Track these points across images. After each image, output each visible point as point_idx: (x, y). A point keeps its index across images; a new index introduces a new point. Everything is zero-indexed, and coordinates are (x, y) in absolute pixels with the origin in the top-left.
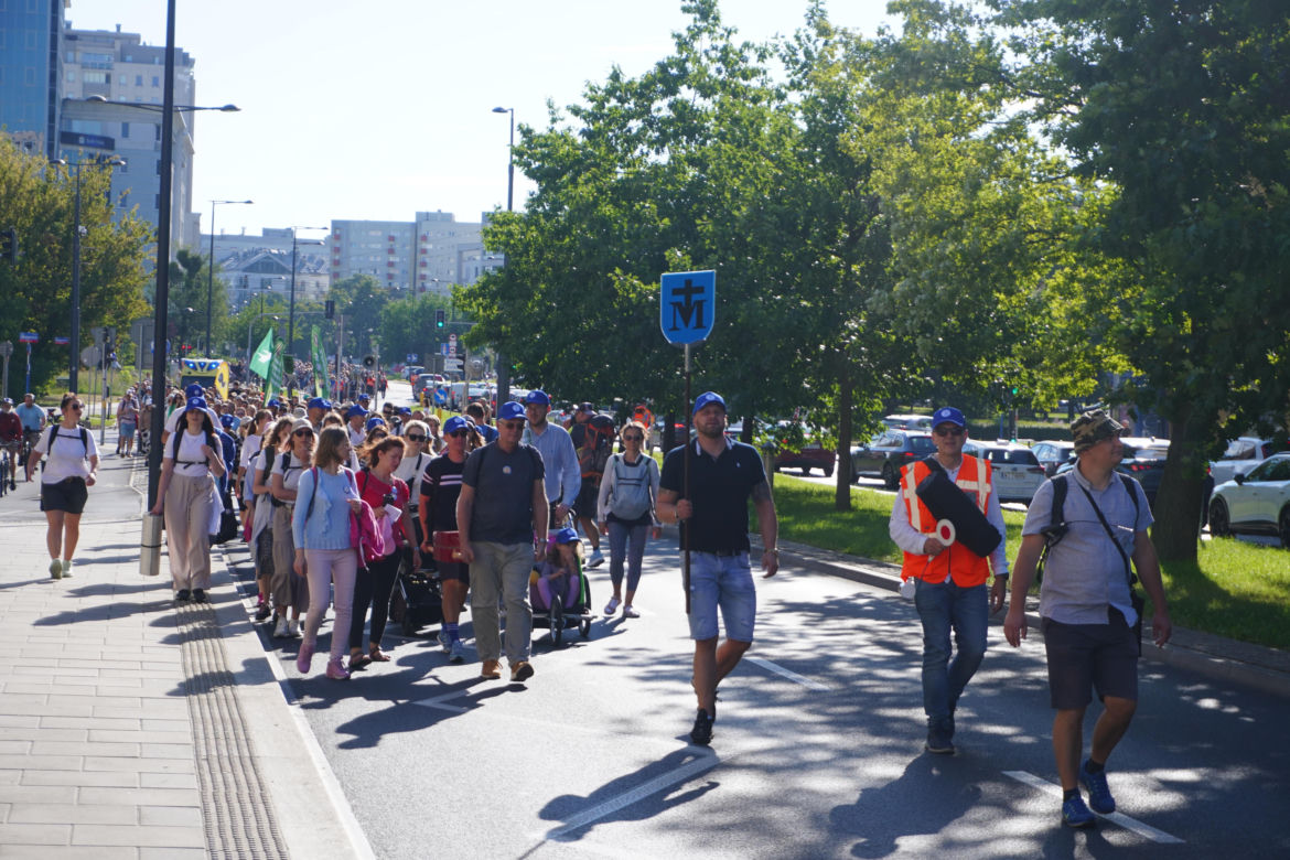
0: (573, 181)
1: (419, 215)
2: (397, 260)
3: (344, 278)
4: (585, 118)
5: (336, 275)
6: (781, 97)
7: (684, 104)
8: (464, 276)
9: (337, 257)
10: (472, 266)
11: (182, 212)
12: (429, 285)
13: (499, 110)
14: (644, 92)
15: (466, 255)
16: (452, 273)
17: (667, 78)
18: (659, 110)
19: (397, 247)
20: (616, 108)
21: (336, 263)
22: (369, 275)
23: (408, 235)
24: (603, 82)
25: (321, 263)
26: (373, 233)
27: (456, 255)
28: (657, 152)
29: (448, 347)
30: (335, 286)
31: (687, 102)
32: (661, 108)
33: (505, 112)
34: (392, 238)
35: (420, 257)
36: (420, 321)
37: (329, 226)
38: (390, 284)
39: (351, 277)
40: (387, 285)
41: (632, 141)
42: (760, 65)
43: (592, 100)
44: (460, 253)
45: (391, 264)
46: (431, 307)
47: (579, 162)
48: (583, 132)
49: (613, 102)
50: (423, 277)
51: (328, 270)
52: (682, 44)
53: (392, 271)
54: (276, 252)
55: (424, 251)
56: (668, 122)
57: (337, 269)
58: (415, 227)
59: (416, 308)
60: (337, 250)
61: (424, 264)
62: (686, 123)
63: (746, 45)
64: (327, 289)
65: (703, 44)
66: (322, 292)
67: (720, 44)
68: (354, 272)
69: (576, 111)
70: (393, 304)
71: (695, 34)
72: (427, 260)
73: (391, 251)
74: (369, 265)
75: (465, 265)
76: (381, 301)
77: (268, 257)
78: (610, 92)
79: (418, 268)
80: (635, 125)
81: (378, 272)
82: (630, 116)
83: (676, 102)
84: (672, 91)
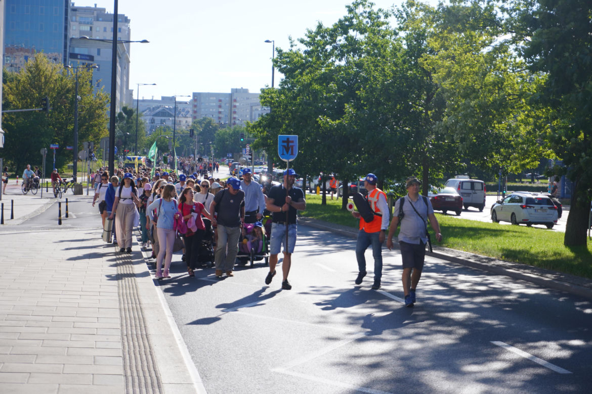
0: (301, 74)
1: (232, 90)
2: (223, 110)
3: (199, 118)
4: (306, 44)
5: (195, 118)
6: (396, 34)
7: (352, 38)
8: (253, 118)
9: (195, 110)
10: (257, 113)
11: (125, 89)
12: (237, 122)
13: (267, 41)
14: (333, 33)
15: (254, 108)
16: (248, 116)
17: (343, 27)
18: (340, 40)
19: (223, 105)
20: (320, 40)
21: (195, 112)
22: (210, 117)
23: (227, 99)
24: (314, 29)
25: (188, 112)
26: (211, 98)
27: (249, 108)
28: (340, 60)
29: (246, 150)
30: (195, 123)
31: (353, 37)
32: (341, 40)
33: (271, 42)
34: (220, 101)
35: (233, 109)
36: (233, 138)
37: (192, 95)
38: (220, 121)
39: (202, 118)
40: (218, 122)
41: (327, 56)
42: (386, 20)
43: (309, 37)
44: (252, 107)
45: (220, 112)
46: (238, 132)
47: (303, 65)
48: (305, 52)
49: (319, 38)
50: (235, 118)
51: (191, 115)
52: (351, 11)
53: (220, 116)
54: (167, 107)
55: (235, 106)
56: (342, 46)
57: (195, 115)
58: (231, 95)
59: (231, 132)
60: (195, 106)
61: (235, 112)
62: (353, 46)
63: (380, 10)
64: (191, 124)
65: (360, 10)
66: (188, 125)
67: (368, 10)
68: (203, 116)
69: (302, 41)
70: (221, 131)
71: (356, 6)
72: (236, 110)
73: (220, 107)
74: (210, 112)
75: (253, 113)
76: (215, 129)
77: (164, 110)
78: (318, 33)
79: (232, 114)
81: (214, 116)
82: (326, 44)
83: (348, 37)
84: (346, 32)
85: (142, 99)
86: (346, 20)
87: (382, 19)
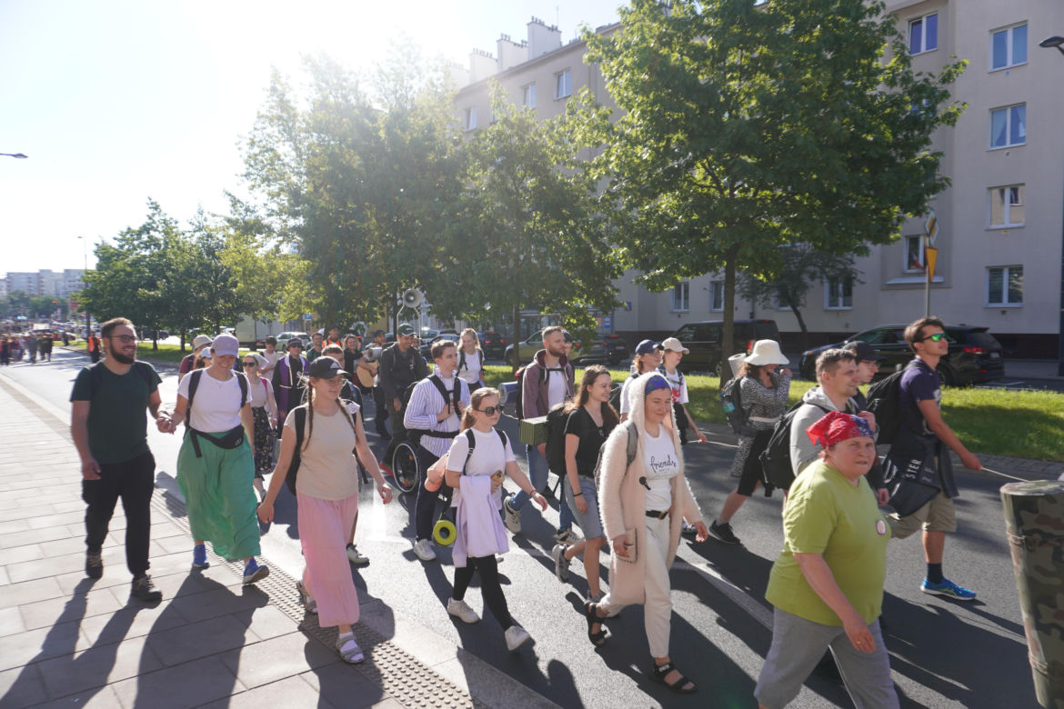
2: (32, 285)
3: (13, 290)
4: (119, 241)
5: (9, 290)
6: (183, 234)
7: (152, 236)
9: (9, 284)
10: (61, 286)
14: (140, 233)
15: (58, 283)
16: (53, 289)
17: (146, 229)
19: (32, 281)
21: (9, 286)
22: (22, 290)
24: (125, 230)
27: (54, 282)
28: (145, 251)
29: (57, 312)
30: (9, 294)
32: (145, 237)
35: (41, 284)
36: (44, 304)
40: (29, 293)
41: (135, 248)
42: (176, 225)
43: (121, 235)
44: (56, 282)
45: (30, 286)
47: (117, 254)
48: (118, 245)
49: (128, 236)
50: (42, 290)
51: (6, 288)
52: (150, 218)
53: (30, 288)
55: (42, 282)
56: (147, 242)
57: (10, 288)
60: (9, 282)
61: (42, 286)
62: (153, 242)
63: (171, 219)
64: (5, 295)
65: (157, 218)
67: (163, 218)
68: (16, 289)
69: (115, 239)
70: (35, 299)
71: (154, 215)
73: (30, 282)
74: (22, 286)
76: (28, 299)
78: (127, 233)
79: (40, 287)
81: (25, 289)
82: (134, 240)
83: (149, 236)
84: (148, 233)
86: (149, 224)
87: (173, 225)
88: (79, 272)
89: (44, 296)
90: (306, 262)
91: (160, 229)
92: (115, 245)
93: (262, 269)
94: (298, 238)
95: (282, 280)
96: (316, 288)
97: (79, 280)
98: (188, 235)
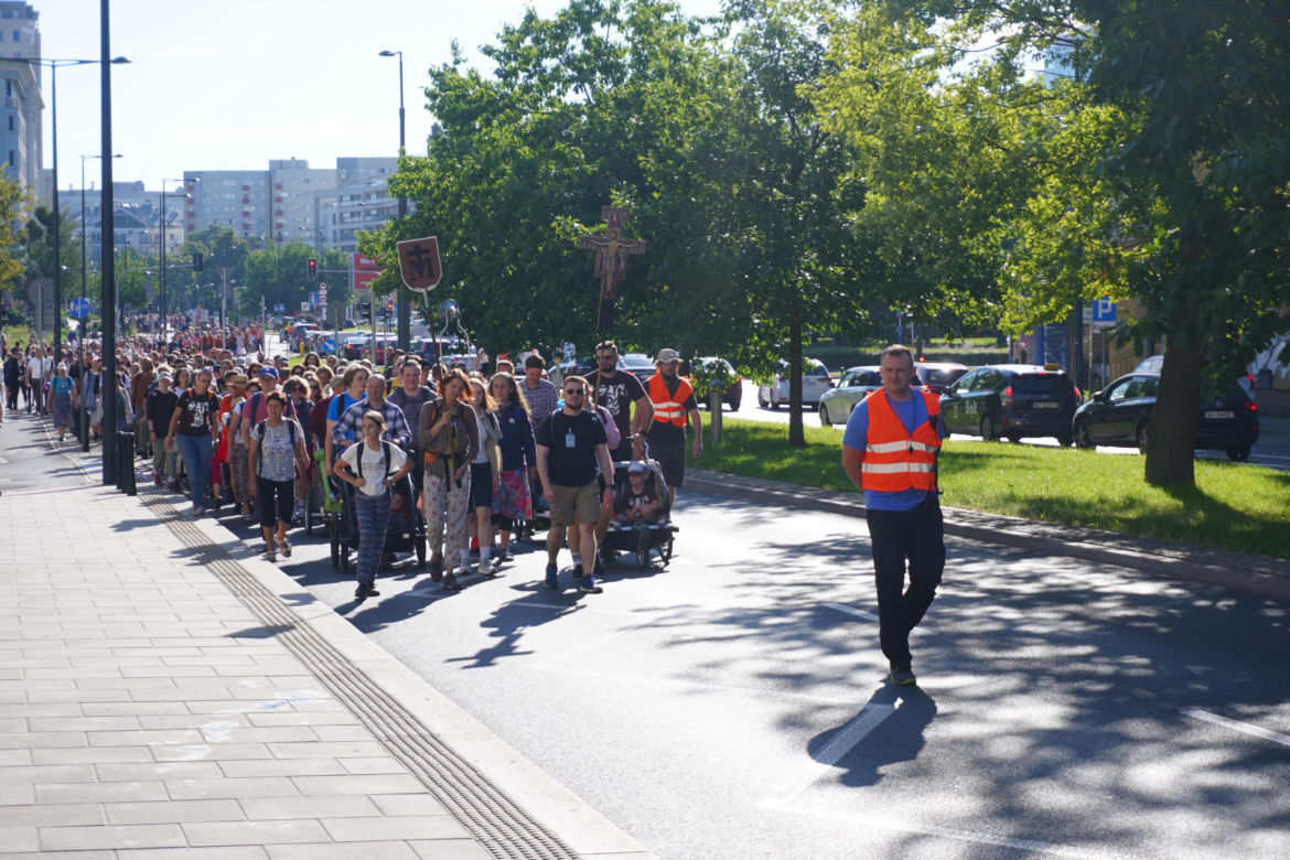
0: (488, 122)
1: (272, 163)
2: (253, 209)
3: (201, 228)
4: (498, 59)
5: (190, 227)
6: (695, 31)
7: (599, 41)
8: (321, 223)
9: (191, 210)
10: (330, 212)
11: (36, 168)
12: (285, 234)
13: (385, 54)
14: (560, 31)
15: (322, 202)
16: (308, 221)
17: (580, 17)
18: (574, 47)
19: (251, 197)
20: (530, 48)
21: (191, 215)
22: (224, 227)
23: (262, 183)
24: (517, 24)
25: (175, 215)
26: (226, 183)
27: (312, 200)
29: (317, 296)
30: (191, 239)
31: (602, 39)
32: (576, 45)
33: (392, 55)
34: (246, 188)
35: (276, 206)
36: (283, 270)
37: (181, 177)
38: (246, 234)
39: (207, 229)
40: (243, 235)
41: (546, 83)
43: (505, 41)
44: (317, 200)
45: (246, 214)
46: (295, 256)
47: (492, 102)
48: (498, 72)
49: (528, 41)
50: (280, 226)
51: (182, 222)
53: (248, 221)
54: (127, 205)
55: (279, 200)
56: (585, 58)
57: (191, 221)
58: (269, 175)
59: (281, 257)
60: (191, 202)
61: (280, 213)
62: (601, 60)
64: (181, 241)
66: (177, 245)
68: (209, 223)
69: (488, 51)
70: (258, 254)
72: (283, 208)
73: (246, 201)
74: (223, 213)
75: (322, 213)
76: (241, 251)
77: (120, 211)
78: (525, 31)
79: (274, 217)
80: (549, 63)
81: (233, 222)
82: (543, 54)
83: (589, 40)
84: (587, 29)
85: (67, 188)
86: (586, 2)
88: (379, 165)
89: (284, 245)
90: (1104, 112)
91: (623, 16)
92: (488, 70)
93: (948, 142)
94: (1078, 24)
95: (1015, 183)
96: (1137, 205)
97: (380, 194)
98: (707, 30)
